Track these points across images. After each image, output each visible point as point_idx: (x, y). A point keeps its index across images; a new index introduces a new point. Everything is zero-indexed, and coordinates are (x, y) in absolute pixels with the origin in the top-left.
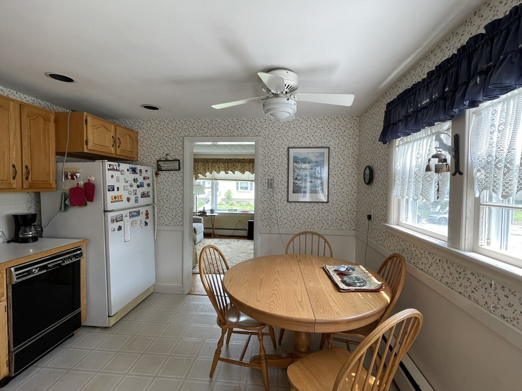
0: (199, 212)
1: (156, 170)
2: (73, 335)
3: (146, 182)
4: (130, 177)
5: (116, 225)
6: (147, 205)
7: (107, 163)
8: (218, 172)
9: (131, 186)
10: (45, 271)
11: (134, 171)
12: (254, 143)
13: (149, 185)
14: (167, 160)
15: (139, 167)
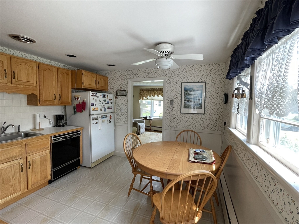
0: (143, 117)
1: (116, 95)
2: (77, 169)
3: (110, 102)
4: (102, 99)
5: (95, 121)
6: (111, 113)
7: (91, 93)
8: (154, 96)
9: (103, 103)
10: (65, 139)
11: (104, 96)
12: (163, 81)
13: (112, 103)
14: (121, 91)
15: (106, 94)
